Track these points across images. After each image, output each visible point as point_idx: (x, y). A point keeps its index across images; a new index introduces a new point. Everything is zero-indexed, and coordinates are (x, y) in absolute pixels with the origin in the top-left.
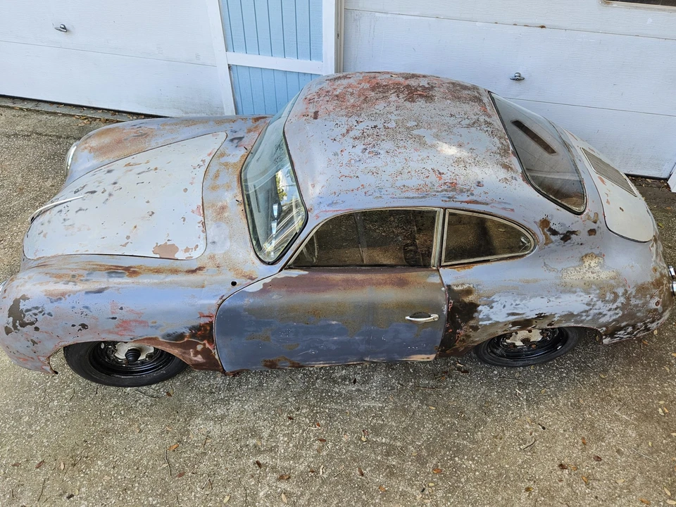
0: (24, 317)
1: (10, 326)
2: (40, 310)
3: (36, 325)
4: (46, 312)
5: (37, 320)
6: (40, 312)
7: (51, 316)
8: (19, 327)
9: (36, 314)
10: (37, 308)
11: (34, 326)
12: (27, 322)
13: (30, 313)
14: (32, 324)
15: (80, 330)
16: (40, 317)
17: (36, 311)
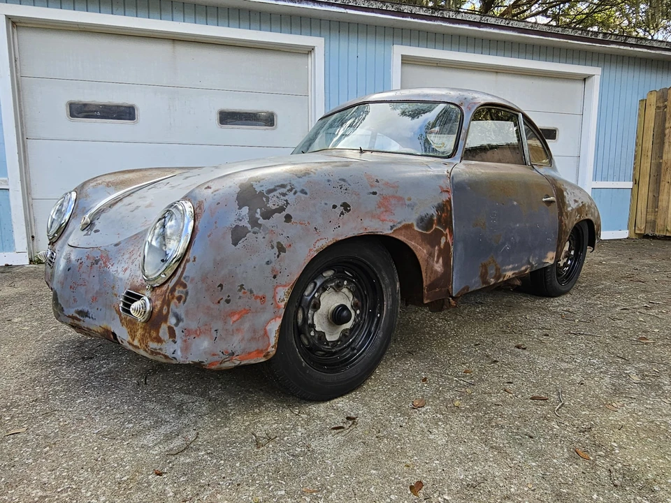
0: (268, 201)
1: (245, 223)
2: (289, 187)
3: (288, 211)
4: (298, 190)
5: (288, 203)
6: (290, 190)
7: (306, 193)
8: (261, 221)
9: (284, 195)
10: (283, 186)
11: (284, 213)
12: (274, 208)
13: (275, 193)
14: (281, 210)
15: (342, 213)
16: (290, 197)
17: (284, 190)
